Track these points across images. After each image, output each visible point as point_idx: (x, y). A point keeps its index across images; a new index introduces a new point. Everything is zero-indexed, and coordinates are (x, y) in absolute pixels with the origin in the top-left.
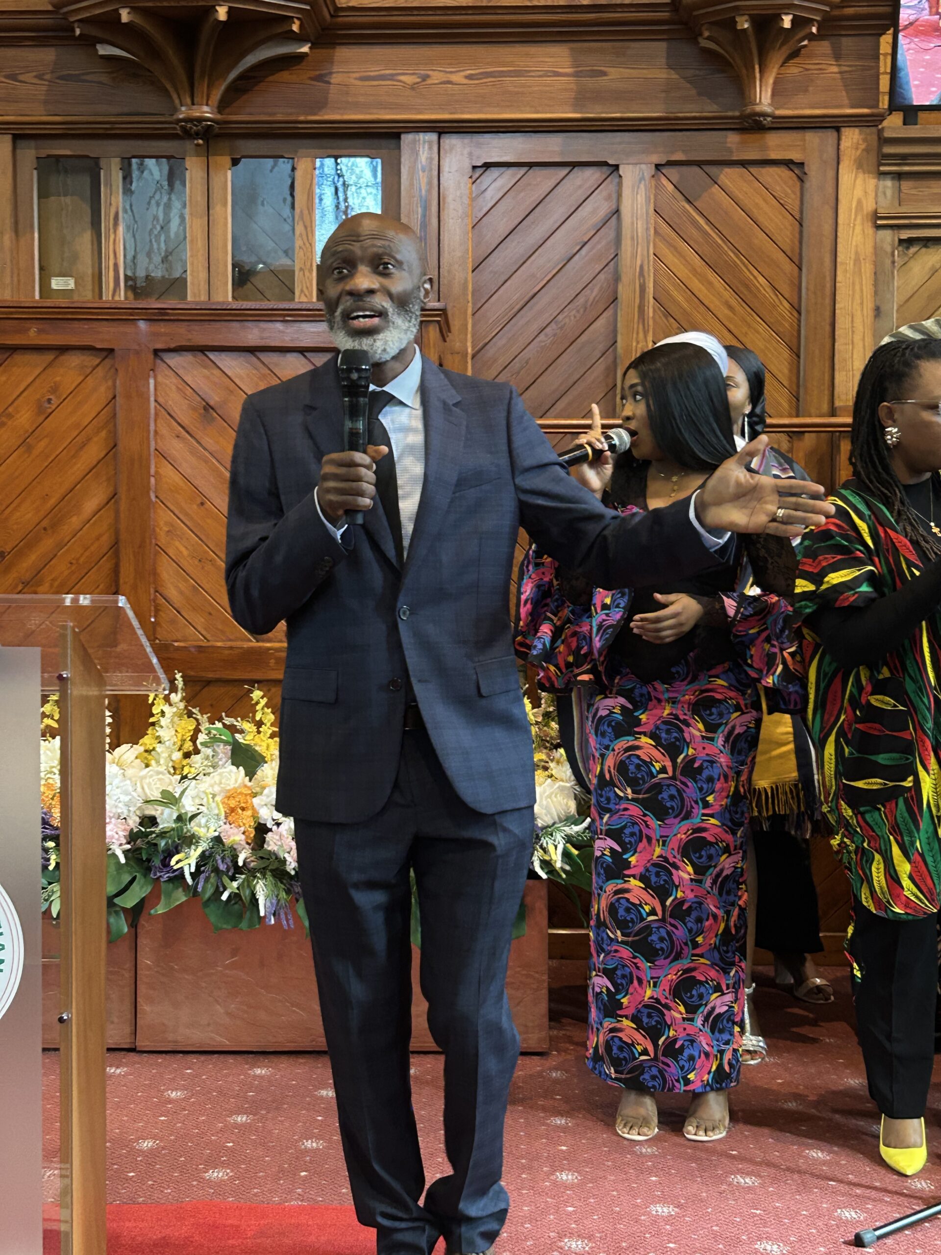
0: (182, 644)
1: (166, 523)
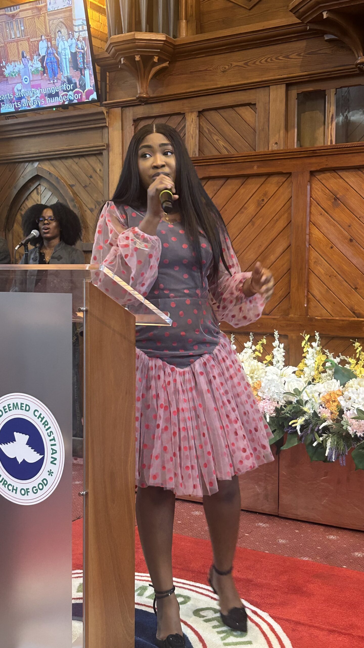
0: (319, 318)
1: (314, 257)
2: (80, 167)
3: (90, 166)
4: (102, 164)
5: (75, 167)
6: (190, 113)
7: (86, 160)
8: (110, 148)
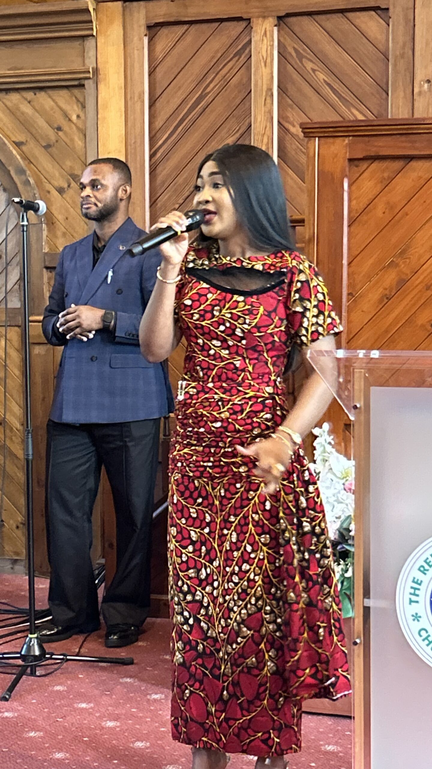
2: (36, 110)
3: (57, 109)
4: (84, 107)
5: (27, 109)
6: (260, 20)
7: (50, 97)
8: (100, 77)
